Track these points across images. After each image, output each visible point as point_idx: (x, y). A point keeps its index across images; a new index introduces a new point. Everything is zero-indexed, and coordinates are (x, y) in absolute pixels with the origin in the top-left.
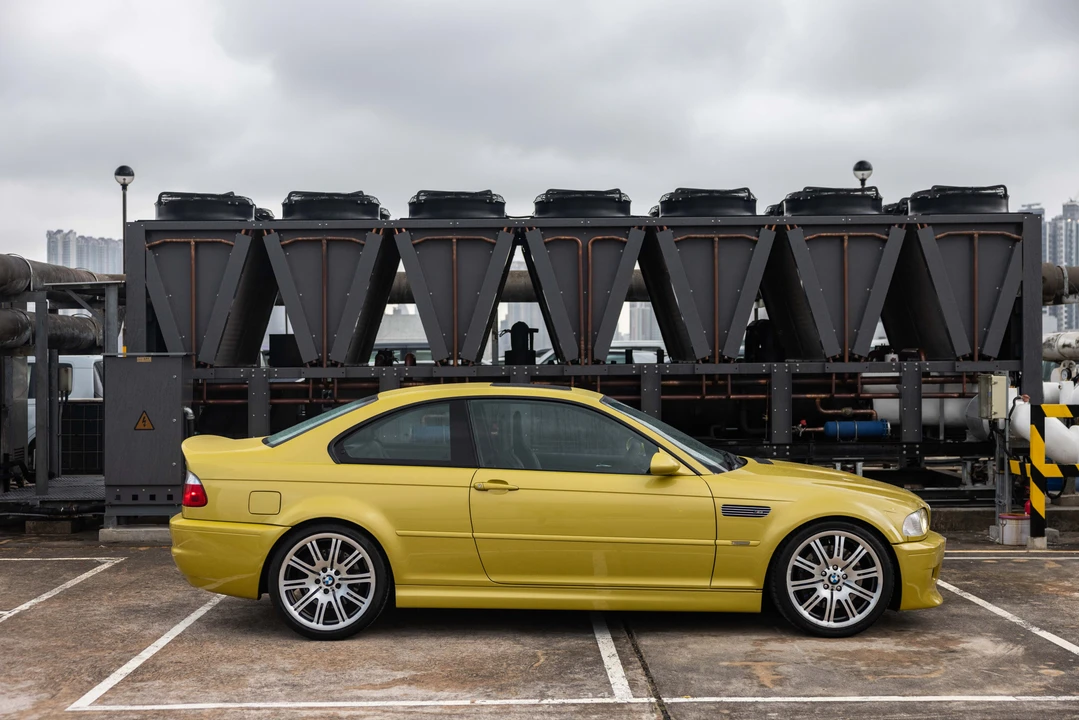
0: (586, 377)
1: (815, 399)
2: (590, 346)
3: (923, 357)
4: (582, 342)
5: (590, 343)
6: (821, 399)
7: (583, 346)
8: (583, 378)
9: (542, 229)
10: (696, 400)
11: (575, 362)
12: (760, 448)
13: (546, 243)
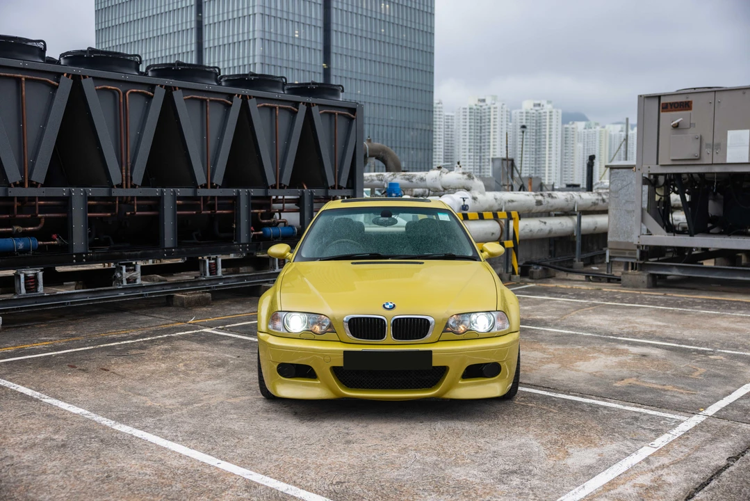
0: (127, 197)
1: (257, 213)
2: (129, 174)
3: (305, 187)
4: (124, 171)
5: (129, 171)
6: (262, 213)
7: (124, 173)
8: (125, 198)
9: (95, 78)
10: (194, 214)
11: (120, 186)
12: (232, 246)
13: (96, 90)
